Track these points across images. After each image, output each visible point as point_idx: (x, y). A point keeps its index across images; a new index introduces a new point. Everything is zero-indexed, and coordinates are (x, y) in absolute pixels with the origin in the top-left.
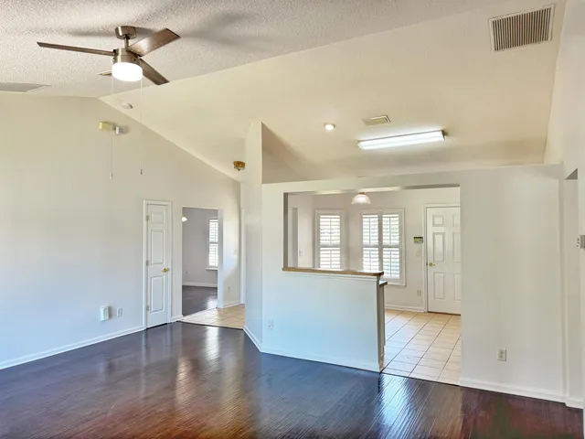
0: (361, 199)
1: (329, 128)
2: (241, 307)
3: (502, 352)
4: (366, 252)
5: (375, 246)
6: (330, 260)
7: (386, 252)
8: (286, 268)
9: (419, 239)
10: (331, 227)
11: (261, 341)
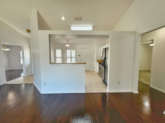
0: (68, 45)
1: (63, 18)
2: (32, 75)
3: (119, 82)
4: (68, 59)
5: (70, 57)
6: (59, 61)
7: (72, 59)
8: (50, 63)
9: (79, 55)
10: (59, 53)
11: (41, 90)
